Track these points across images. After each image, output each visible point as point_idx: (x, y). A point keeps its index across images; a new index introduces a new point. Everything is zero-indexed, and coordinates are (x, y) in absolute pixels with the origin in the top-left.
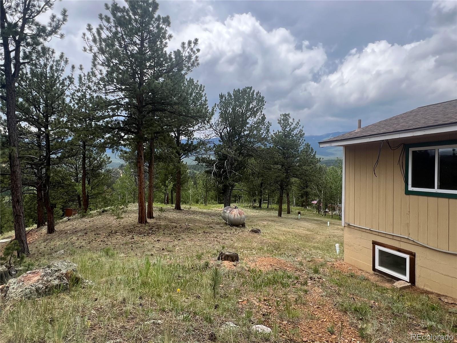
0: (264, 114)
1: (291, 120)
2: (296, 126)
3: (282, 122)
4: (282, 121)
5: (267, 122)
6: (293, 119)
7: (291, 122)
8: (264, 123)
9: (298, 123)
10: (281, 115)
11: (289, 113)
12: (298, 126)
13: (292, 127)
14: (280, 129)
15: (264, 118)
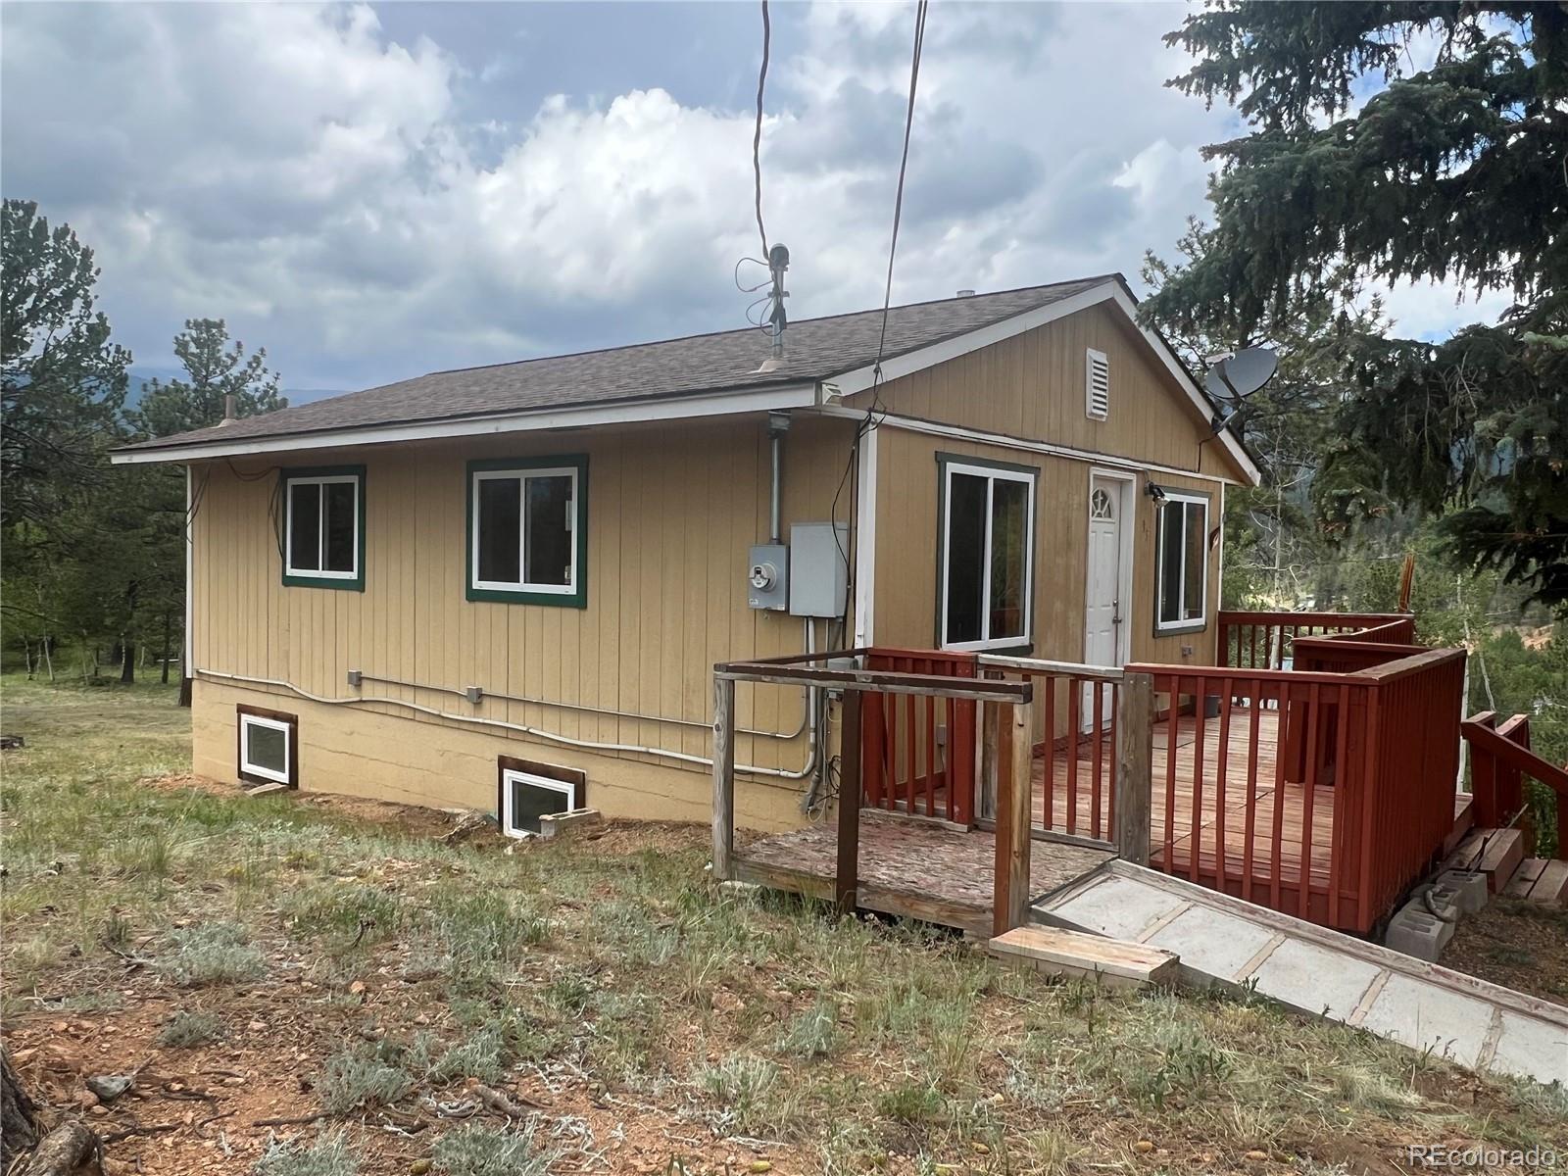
0: (100, 316)
1: (226, 348)
2: (250, 371)
3: (193, 348)
4: (192, 344)
5: (112, 349)
6: (239, 345)
7: (228, 356)
8: (99, 351)
9: (257, 359)
10: (188, 322)
11: (222, 321)
12: (259, 371)
13: (235, 371)
14: (186, 379)
15: (99, 331)
